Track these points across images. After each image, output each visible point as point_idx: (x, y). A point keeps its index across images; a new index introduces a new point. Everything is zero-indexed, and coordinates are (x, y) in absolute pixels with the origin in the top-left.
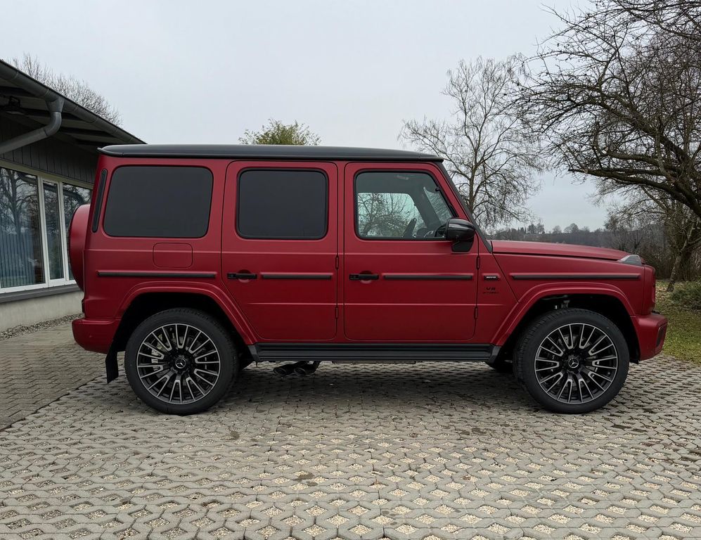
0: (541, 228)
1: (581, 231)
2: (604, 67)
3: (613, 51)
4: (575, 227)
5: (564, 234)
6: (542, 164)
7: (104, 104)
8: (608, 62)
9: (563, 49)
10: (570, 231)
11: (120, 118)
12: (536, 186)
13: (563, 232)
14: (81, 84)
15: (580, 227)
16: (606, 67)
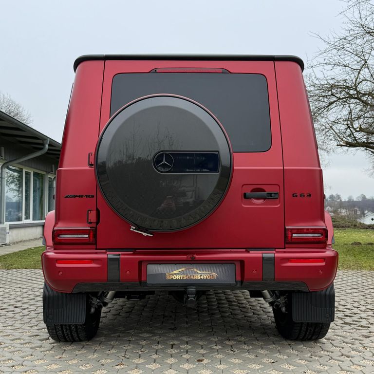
0: (339, 197)
1: (369, 200)
2: (358, 73)
3: (363, 62)
4: (364, 197)
5: (356, 201)
6: (329, 148)
7: (21, 109)
8: (360, 70)
9: (328, 62)
10: (360, 200)
11: (31, 119)
12: (326, 163)
13: (355, 200)
14: (6, 96)
15: (368, 197)
16: (359, 73)
